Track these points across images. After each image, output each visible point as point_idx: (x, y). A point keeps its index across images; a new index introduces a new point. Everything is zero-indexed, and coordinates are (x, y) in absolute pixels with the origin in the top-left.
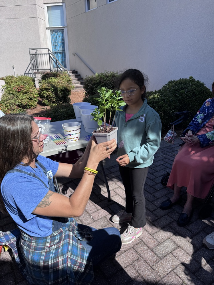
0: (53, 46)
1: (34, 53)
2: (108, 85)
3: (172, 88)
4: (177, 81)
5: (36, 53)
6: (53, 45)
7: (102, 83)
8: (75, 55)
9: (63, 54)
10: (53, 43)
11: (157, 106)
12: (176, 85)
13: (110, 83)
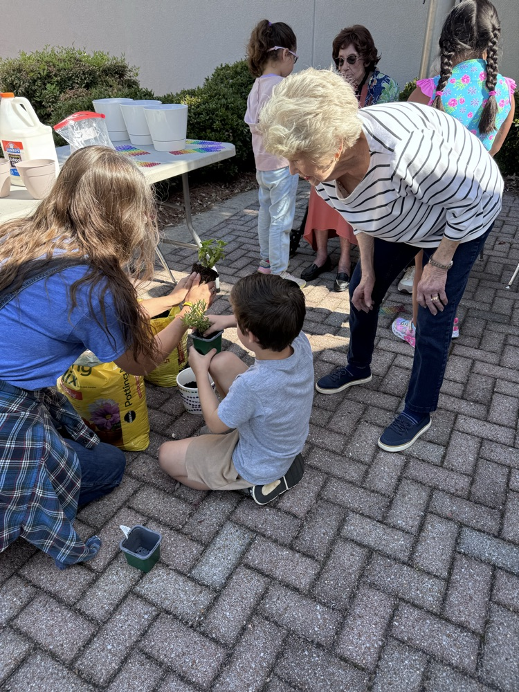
2: (71, 82)
3: (231, 81)
4: (236, 66)
7: (56, 75)
11: (217, 118)
12: (237, 73)
13: (77, 76)
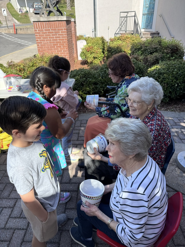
0: (144, 8)
1: (125, 16)
5: (127, 16)
6: (144, 6)
8: (161, 17)
9: (152, 16)
10: (144, 5)
